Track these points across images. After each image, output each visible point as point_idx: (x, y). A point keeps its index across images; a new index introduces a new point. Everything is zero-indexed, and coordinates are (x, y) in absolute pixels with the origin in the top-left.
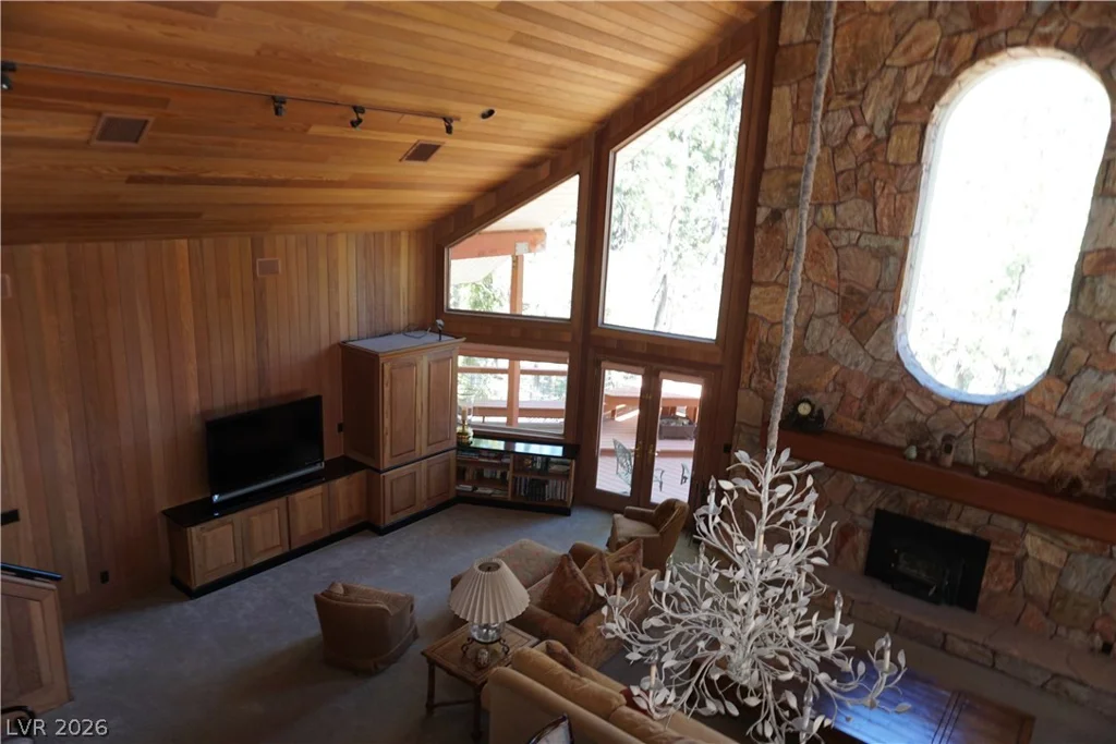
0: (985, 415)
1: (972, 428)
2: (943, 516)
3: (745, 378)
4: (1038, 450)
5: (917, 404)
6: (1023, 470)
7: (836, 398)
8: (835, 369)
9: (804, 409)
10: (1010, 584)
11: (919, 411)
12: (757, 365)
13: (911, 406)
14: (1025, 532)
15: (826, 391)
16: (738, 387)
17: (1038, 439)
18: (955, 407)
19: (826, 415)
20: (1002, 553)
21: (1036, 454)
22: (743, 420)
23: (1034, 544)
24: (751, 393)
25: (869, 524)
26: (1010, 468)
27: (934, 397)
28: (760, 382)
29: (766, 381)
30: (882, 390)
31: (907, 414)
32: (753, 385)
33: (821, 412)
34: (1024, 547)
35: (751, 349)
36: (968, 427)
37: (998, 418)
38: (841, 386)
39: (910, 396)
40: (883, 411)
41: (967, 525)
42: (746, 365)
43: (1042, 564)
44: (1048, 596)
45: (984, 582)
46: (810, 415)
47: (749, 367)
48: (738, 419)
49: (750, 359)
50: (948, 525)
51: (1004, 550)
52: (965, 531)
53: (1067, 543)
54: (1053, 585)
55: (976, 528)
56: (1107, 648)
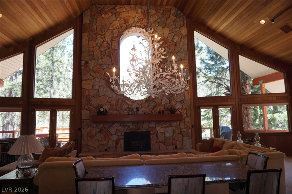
0: (143, 102)
1: (141, 105)
2: (139, 129)
3: (83, 106)
4: (154, 107)
5: (128, 103)
6: (153, 112)
7: (109, 106)
8: (108, 98)
9: (102, 110)
10: (156, 140)
11: (129, 104)
12: (86, 102)
13: (127, 104)
14: (156, 126)
15: (106, 105)
16: (81, 109)
17: (154, 105)
18: (137, 102)
20: (153, 133)
21: (154, 108)
22: (84, 119)
23: (160, 129)
24: (86, 110)
25: (123, 137)
26: (150, 113)
27: (132, 100)
28: (88, 106)
29: (89, 106)
30: (120, 101)
31: (127, 106)
32: (86, 108)
33: (106, 110)
34: (157, 130)
35: (84, 98)
36: (140, 105)
37: (145, 102)
38: (110, 103)
39: (127, 101)
40: (121, 106)
41: (145, 129)
42: (83, 102)
43: (161, 132)
44: (163, 140)
45: (151, 141)
46: (104, 111)
47: (84, 103)
48: (83, 118)
49: (84, 100)
50: (141, 131)
51: (153, 132)
52: (144, 131)
53: (164, 126)
54: (164, 137)
55: (146, 129)
56: (176, 147)
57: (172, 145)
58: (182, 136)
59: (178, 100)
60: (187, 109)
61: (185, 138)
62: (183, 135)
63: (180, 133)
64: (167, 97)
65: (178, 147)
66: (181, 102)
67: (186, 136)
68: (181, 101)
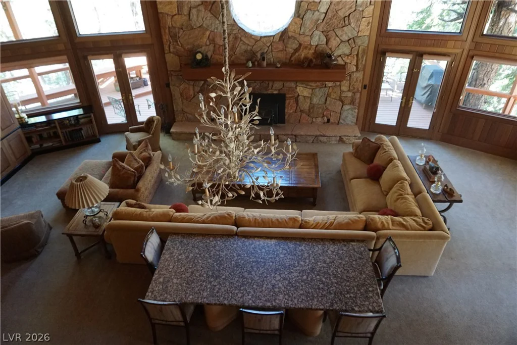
0: (274, 40)
1: (270, 47)
2: (267, 88)
3: (166, 48)
4: (296, 50)
5: (247, 42)
6: (292, 61)
7: (211, 47)
8: (208, 33)
9: (199, 56)
10: (295, 108)
11: (248, 45)
12: (170, 39)
13: (244, 43)
14: (297, 86)
15: (207, 45)
16: (164, 54)
17: (295, 46)
18: (262, 40)
19: (209, 57)
20: (290, 97)
21: (295, 53)
22: (171, 69)
23: (303, 91)
24: (172, 55)
26: (287, 61)
27: (253, 37)
28: (174, 48)
29: (177, 47)
30: (231, 39)
31: (244, 47)
32: (171, 50)
33: (207, 56)
34: (297, 92)
35: (165, 32)
36: (269, 47)
37: (279, 40)
38: (212, 41)
39: (243, 39)
40: (234, 48)
41: (275, 90)
42: (165, 41)
43: (304, 97)
44: (308, 108)
45: (286, 110)
46: (202, 58)
47: (167, 41)
48: (169, 69)
49: (166, 37)
50: (269, 92)
51: (291, 96)
52: (275, 92)
53: (311, 86)
54: (309, 104)
55: (279, 90)
56: (328, 121)
57: (322, 117)
58: (341, 103)
59: (345, 38)
60: (360, 56)
61: (346, 107)
62: (343, 102)
63: (338, 99)
64: (322, 32)
65: (332, 120)
66: (350, 41)
67: (350, 104)
68: (350, 39)
